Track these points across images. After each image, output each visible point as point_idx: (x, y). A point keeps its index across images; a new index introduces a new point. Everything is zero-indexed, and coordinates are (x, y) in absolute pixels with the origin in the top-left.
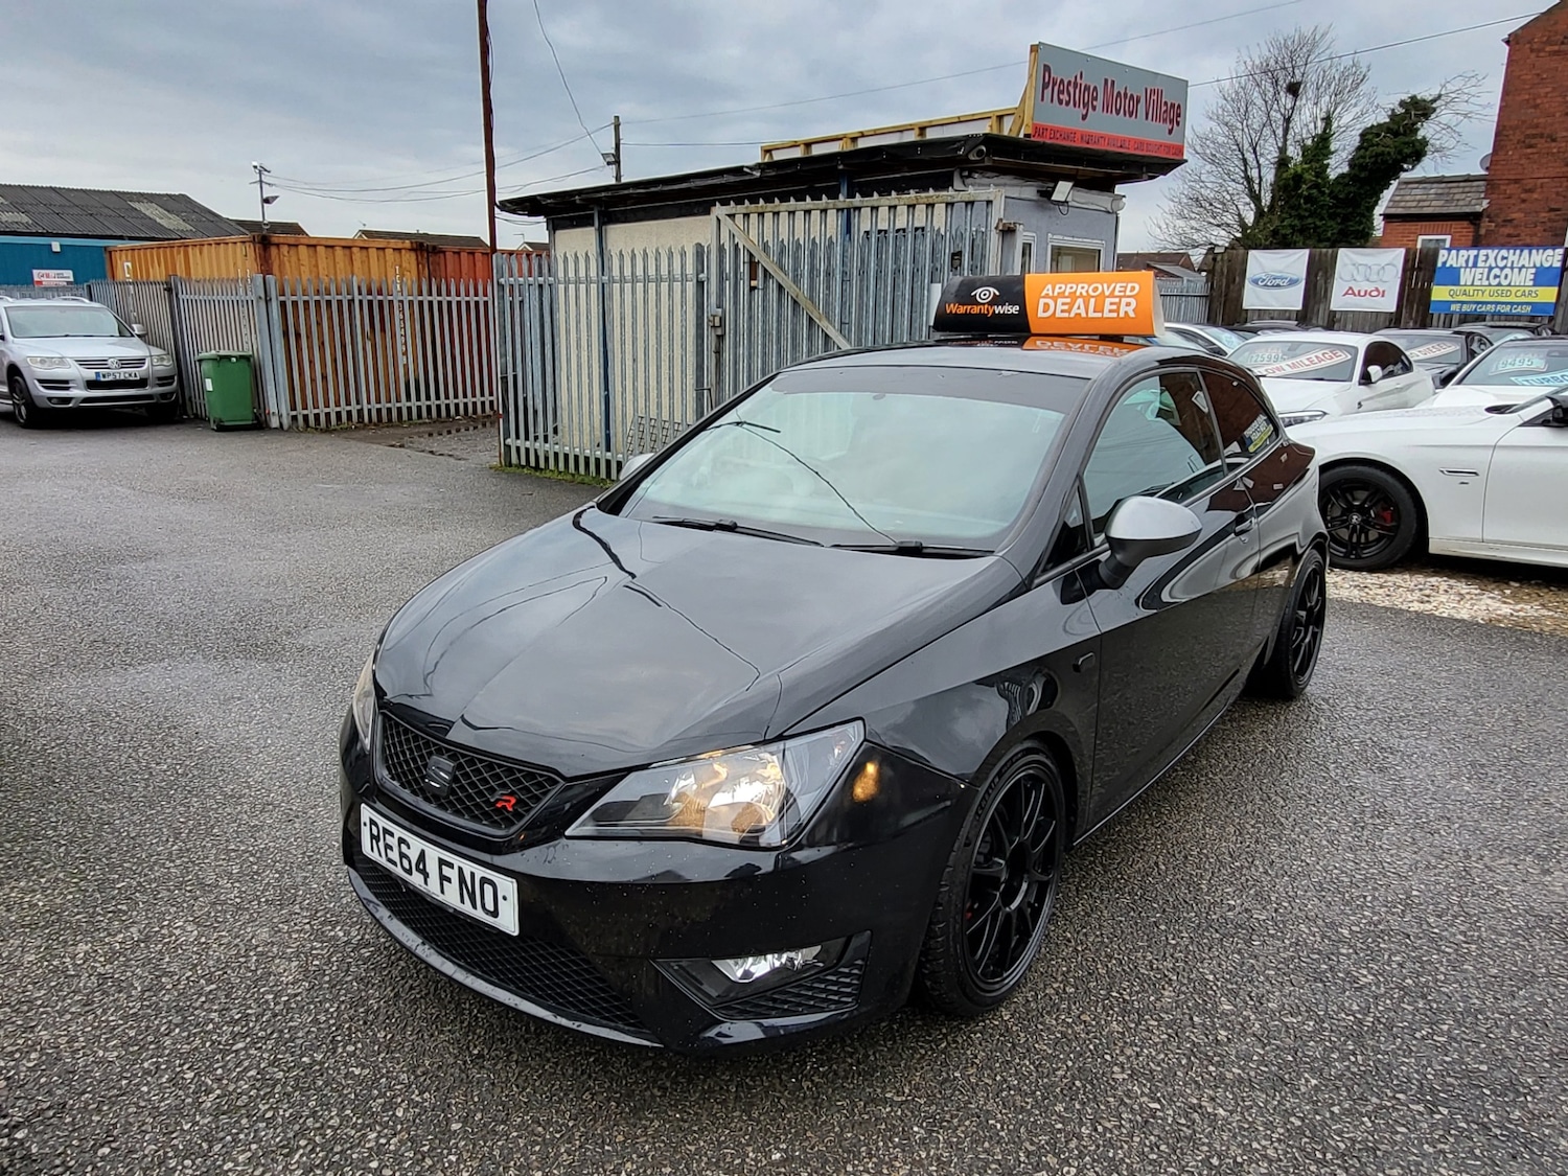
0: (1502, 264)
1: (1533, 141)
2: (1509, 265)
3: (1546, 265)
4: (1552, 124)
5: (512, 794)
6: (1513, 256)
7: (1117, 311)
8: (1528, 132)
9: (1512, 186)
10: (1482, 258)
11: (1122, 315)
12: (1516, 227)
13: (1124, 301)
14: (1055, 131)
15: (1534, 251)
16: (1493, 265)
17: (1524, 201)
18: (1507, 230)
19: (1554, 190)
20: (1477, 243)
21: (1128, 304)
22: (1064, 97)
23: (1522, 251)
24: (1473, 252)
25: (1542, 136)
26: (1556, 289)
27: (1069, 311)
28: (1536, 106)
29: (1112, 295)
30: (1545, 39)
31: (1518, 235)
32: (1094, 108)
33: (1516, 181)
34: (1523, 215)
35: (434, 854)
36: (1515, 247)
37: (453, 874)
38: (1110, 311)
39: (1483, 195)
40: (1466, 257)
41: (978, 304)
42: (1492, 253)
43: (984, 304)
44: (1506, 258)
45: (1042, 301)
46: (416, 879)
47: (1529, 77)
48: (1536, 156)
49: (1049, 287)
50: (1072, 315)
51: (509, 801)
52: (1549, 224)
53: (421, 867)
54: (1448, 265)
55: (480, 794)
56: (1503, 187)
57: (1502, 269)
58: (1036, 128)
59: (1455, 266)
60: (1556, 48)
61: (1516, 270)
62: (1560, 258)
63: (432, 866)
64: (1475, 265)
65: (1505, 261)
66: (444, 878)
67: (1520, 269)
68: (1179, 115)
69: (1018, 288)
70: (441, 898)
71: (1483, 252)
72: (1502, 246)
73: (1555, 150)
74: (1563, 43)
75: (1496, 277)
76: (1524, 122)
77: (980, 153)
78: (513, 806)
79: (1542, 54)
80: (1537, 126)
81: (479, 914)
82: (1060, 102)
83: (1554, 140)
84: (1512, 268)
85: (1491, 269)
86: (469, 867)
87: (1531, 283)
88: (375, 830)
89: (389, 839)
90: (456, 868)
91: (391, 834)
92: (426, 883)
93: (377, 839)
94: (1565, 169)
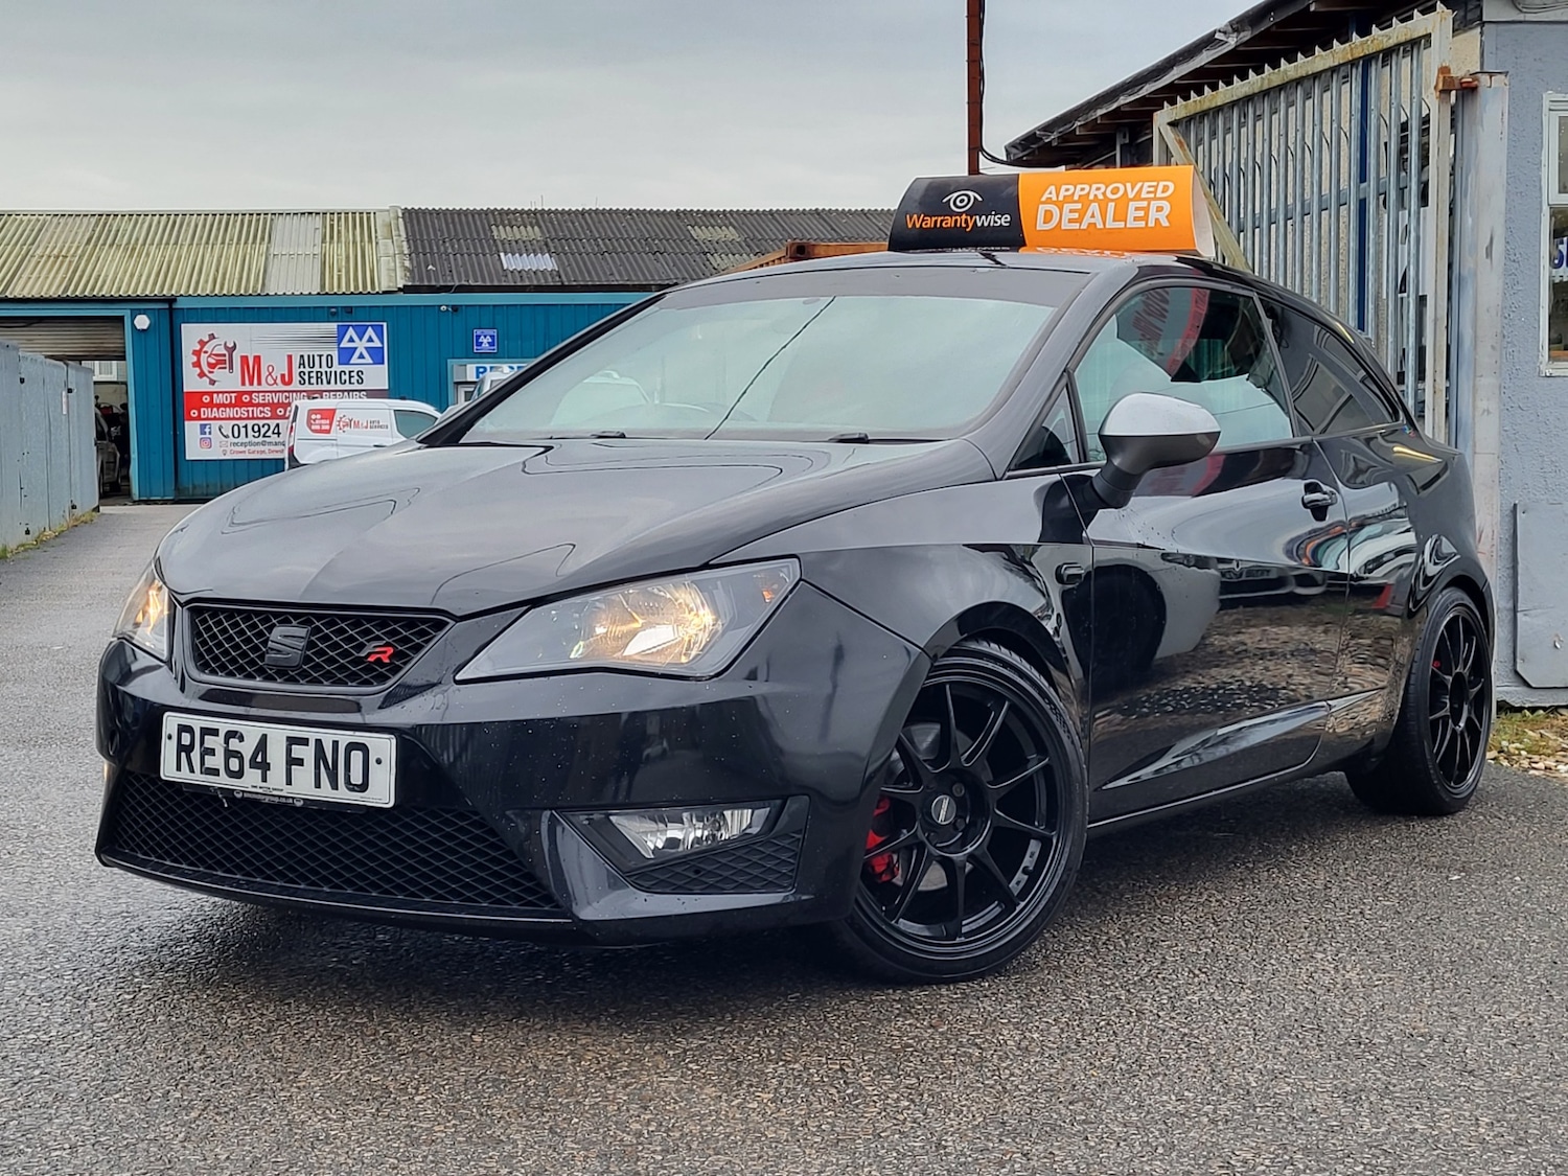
5: (387, 645)
7: (1145, 218)
11: (1151, 224)
13: (1154, 204)
21: (1159, 209)
27: (1079, 221)
29: (1137, 197)
35: (278, 735)
37: (307, 753)
38: (1136, 219)
41: (952, 214)
43: (960, 214)
45: (1042, 208)
46: (251, 781)
49: (1053, 188)
50: (1084, 226)
51: (385, 652)
53: (259, 759)
55: (346, 654)
63: (276, 755)
66: (293, 762)
69: (1010, 190)
78: (389, 657)
86: (328, 737)
88: (186, 739)
89: (210, 741)
90: (312, 743)
91: (215, 732)
92: (264, 779)
93: (189, 749)
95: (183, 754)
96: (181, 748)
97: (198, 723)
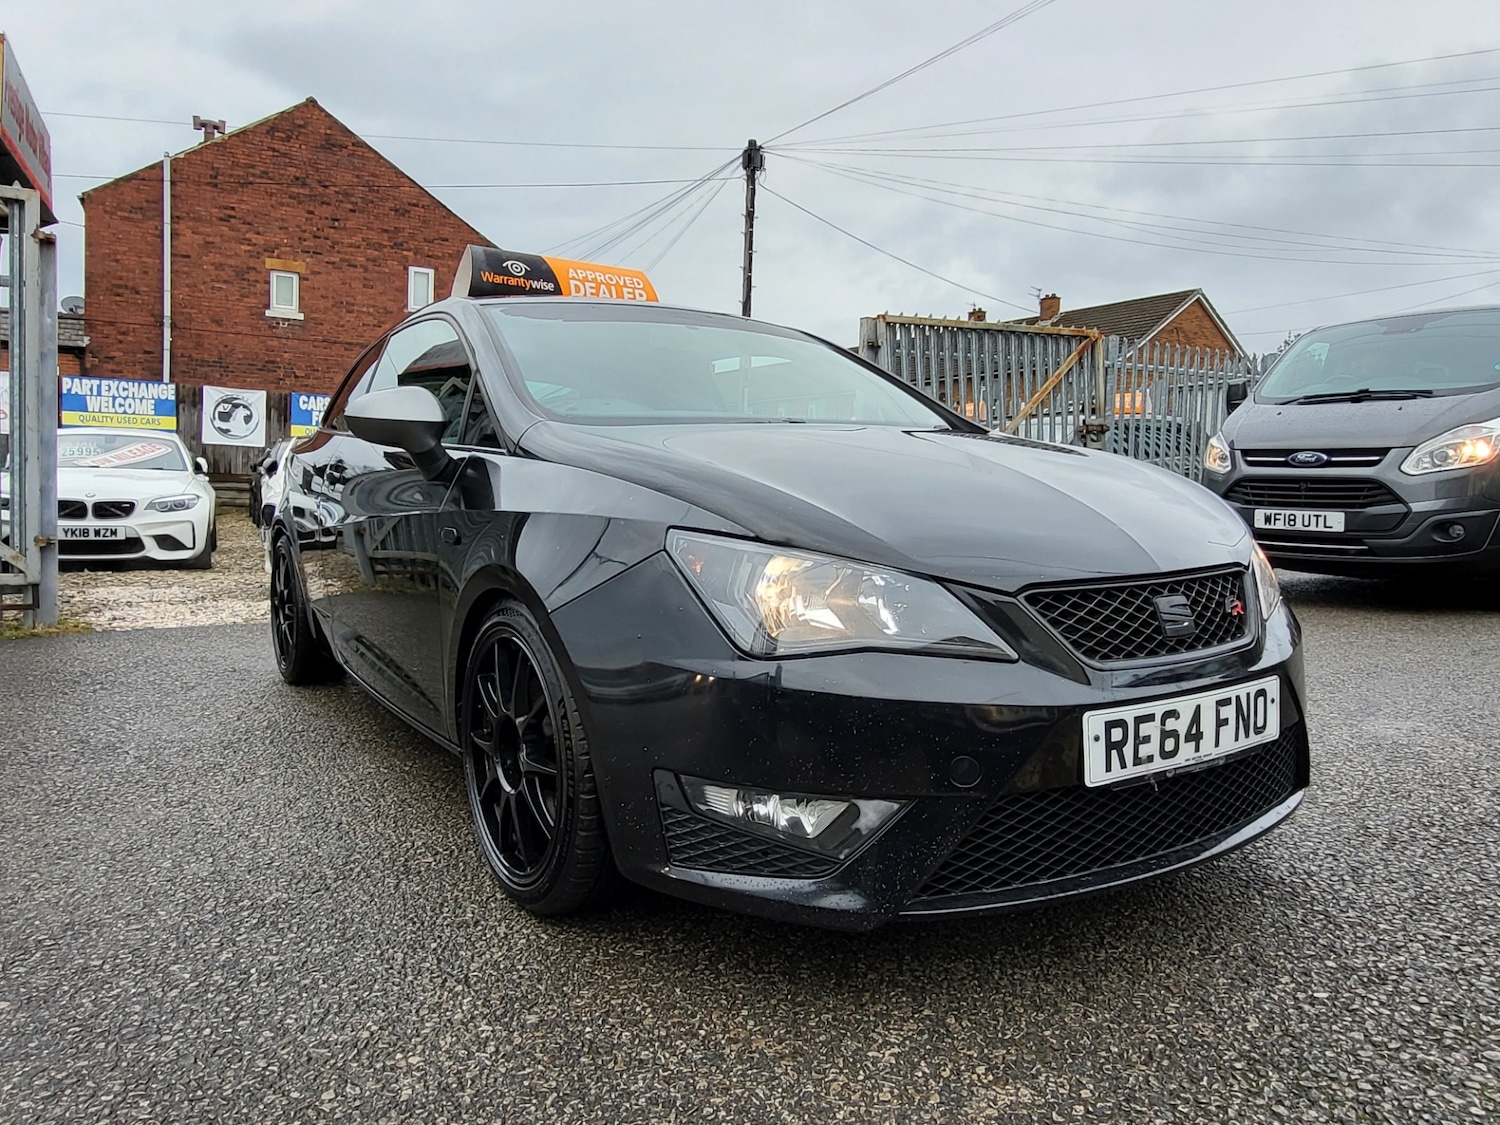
0: (124, 394)
1: (120, 291)
2: (131, 395)
3: (163, 397)
4: (134, 279)
6: (133, 388)
7: (635, 300)
8: (114, 282)
9: (108, 328)
10: (104, 388)
12: (118, 364)
13: (636, 292)
15: (150, 385)
16: (116, 395)
17: (121, 342)
18: (110, 366)
19: (146, 335)
20: (85, 373)
21: (640, 295)
23: (139, 384)
24: (95, 382)
25: (126, 287)
26: (175, 418)
27: (598, 295)
28: (117, 261)
29: (624, 285)
30: (115, 204)
31: (121, 372)
33: (112, 324)
34: (121, 354)
35: (1209, 700)
36: (133, 380)
37: (1229, 711)
38: (629, 299)
39: (80, 333)
40: (89, 386)
42: (114, 384)
44: (127, 389)
45: (572, 282)
46: (1186, 756)
47: (107, 234)
48: (124, 304)
50: (602, 298)
52: (146, 364)
53: (1194, 731)
54: (73, 392)
56: (99, 327)
57: (125, 399)
59: (80, 393)
60: (126, 214)
61: (138, 401)
62: (173, 392)
63: (1207, 721)
64: (99, 394)
65: (126, 392)
66: (1220, 725)
67: (141, 400)
71: (105, 383)
72: (121, 378)
73: (140, 302)
74: (131, 212)
75: (121, 405)
76: (109, 272)
79: (114, 217)
80: (121, 278)
81: (1252, 741)
83: (138, 293)
84: (134, 398)
85: (114, 398)
86: (1244, 690)
87: (153, 413)
88: (1117, 734)
89: (1145, 729)
90: (1234, 700)
91: (1150, 718)
92: (1197, 749)
93: (1119, 746)
94: (153, 319)
95: (1114, 753)
96: (1111, 746)
97: (1128, 714)
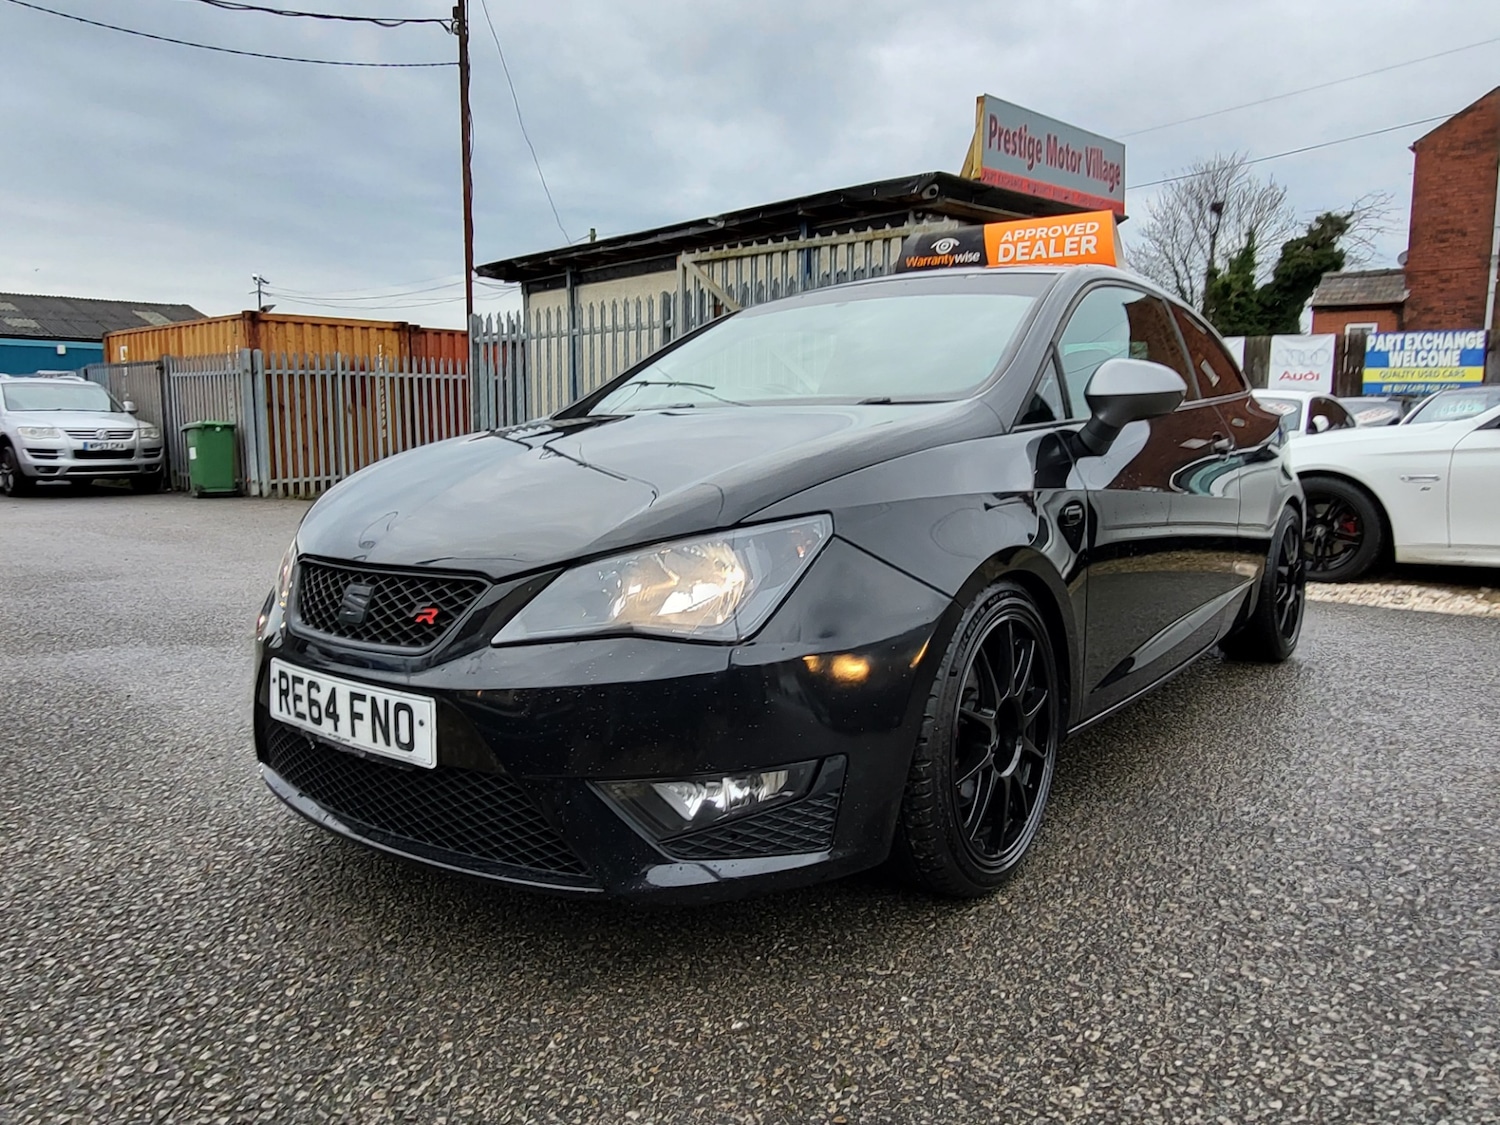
0: (1428, 347)
1: (1446, 236)
2: (1435, 347)
3: (1470, 347)
4: (1462, 220)
5: (434, 606)
6: (1437, 339)
7: (1078, 249)
8: (1440, 228)
9: (1429, 277)
10: (1408, 342)
11: (1083, 252)
12: (1437, 314)
13: (1084, 239)
14: (1001, 176)
15: (1457, 335)
16: (1420, 348)
17: (1442, 290)
18: (1429, 317)
19: (1469, 280)
20: (1402, 328)
21: (1088, 242)
22: (1011, 147)
23: (1445, 334)
24: (1400, 337)
25: (1452, 231)
26: (1482, 368)
27: (1030, 254)
28: (1445, 205)
29: (1071, 235)
30: (1447, 146)
31: (1440, 322)
32: (1039, 160)
33: (1433, 272)
34: (1442, 303)
35: (344, 688)
36: (1439, 330)
37: (364, 708)
38: (1071, 250)
39: (1403, 287)
40: (1393, 342)
41: (938, 255)
42: (1418, 337)
44: (1432, 341)
45: (1002, 247)
46: (326, 729)
47: (1436, 179)
48: (1449, 250)
49: (1009, 233)
50: (1033, 257)
51: (430, 614)
52: (1467, 311)
53: (331, 710)
54: (1376, 349)
55: (399, 614)
56: (1419, 278)
57: (1429, 351)
58: (985, 172)
59: (1383, 349)
60: (1459, 153)
61: (1442, 353)
62: (1483, 339)
63: (343, 707)
64: (1402, 348)
65: (1430, 344)
66: (356, 716)
67: (1447, 350)
68: (1118, 175)
69: (978, 236)
70: (353, 742)
71: (1409, 336)
72: (1426, 331)
73: (1466, 244)
74: (1464, 149)
75: (1423, 359)
76: (1435, 219)
77: (933, 192)
78: (435, 619)
79: (1446, 159)
80: (1447, 222)
81: (394, 752)
82: (1007, 151)
83: (1464, 235)
84: (1438, 350)
85: (1417, 352)
86: (382, 695)
87: (1458, 364)
88: (284, 684)
89: (299, 689)
90: (369, 699)
91: (301, 681)
92: (336, 729)
93: (286, 693)
94: (1478, 260)
95: (283, 697)
96: (281, 691)
97: (290, 670)
